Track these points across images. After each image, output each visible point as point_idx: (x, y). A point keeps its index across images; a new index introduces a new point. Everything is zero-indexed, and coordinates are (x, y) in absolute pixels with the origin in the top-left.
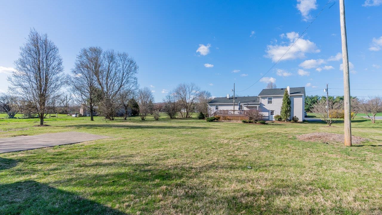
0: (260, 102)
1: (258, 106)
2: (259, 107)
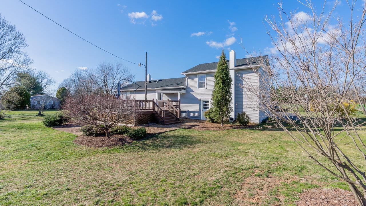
1: (179, 92)
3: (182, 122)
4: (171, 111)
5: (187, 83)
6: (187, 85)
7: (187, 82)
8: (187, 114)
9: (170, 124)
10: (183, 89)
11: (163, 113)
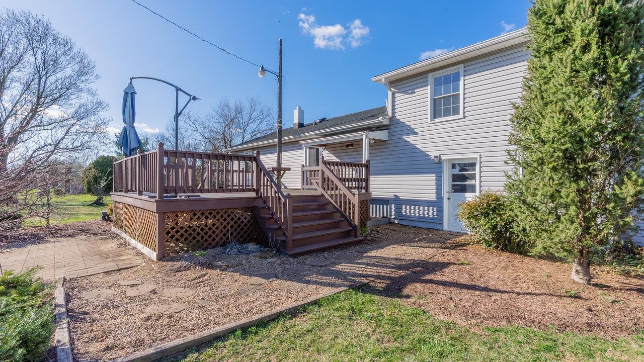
0: (390, 114)
1: (365, 138)
2: (376, 145)
3: (372, 241)
4: (330, 199)
5: (393, 109)
6: (393, 113)
7: (393, 106)
8: (393, 210)
9: (316, 251)
10: (379, 128)
11: (285, 204)
